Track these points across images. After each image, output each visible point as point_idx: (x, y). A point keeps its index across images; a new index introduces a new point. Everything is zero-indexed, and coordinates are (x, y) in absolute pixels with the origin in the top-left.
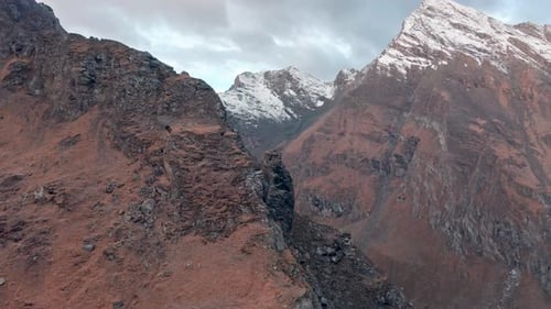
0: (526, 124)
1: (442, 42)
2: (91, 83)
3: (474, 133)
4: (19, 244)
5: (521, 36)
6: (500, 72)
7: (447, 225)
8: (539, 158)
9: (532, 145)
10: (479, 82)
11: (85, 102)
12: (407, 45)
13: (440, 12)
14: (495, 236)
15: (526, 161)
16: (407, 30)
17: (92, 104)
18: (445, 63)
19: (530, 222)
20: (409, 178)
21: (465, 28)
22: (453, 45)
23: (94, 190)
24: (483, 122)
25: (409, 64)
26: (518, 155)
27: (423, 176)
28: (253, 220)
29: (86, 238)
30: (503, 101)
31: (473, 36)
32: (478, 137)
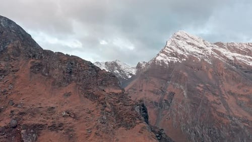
0: (221, 86)
1: (183, 50)
2: (70, 72)
3: (198, 90)
4: (63, 131)
5: (217, 48)
6: (208, 64)
7: (189, 130)
8: (226, 100)
9: (223, 95)
10: (200, 68)
11: (69, 79)
12: (168, 52)
13: (183, 37)
14: (209, 134)
15: (221, 102)
16: (168, 45)
17: (71, 81)
18: (185, 60)
19: (224, 128)
20: (171, 109)
21: (193, 45)
22: (188, 52)
23: (84, 112)
24: (202, 85)
25: (169, 60)
26: (217, 99)
27: (177, 109)
28: (140, 123)
29: (87, 128)
30: (210, 76)
31: (197, 48)
32: (200, 92)
